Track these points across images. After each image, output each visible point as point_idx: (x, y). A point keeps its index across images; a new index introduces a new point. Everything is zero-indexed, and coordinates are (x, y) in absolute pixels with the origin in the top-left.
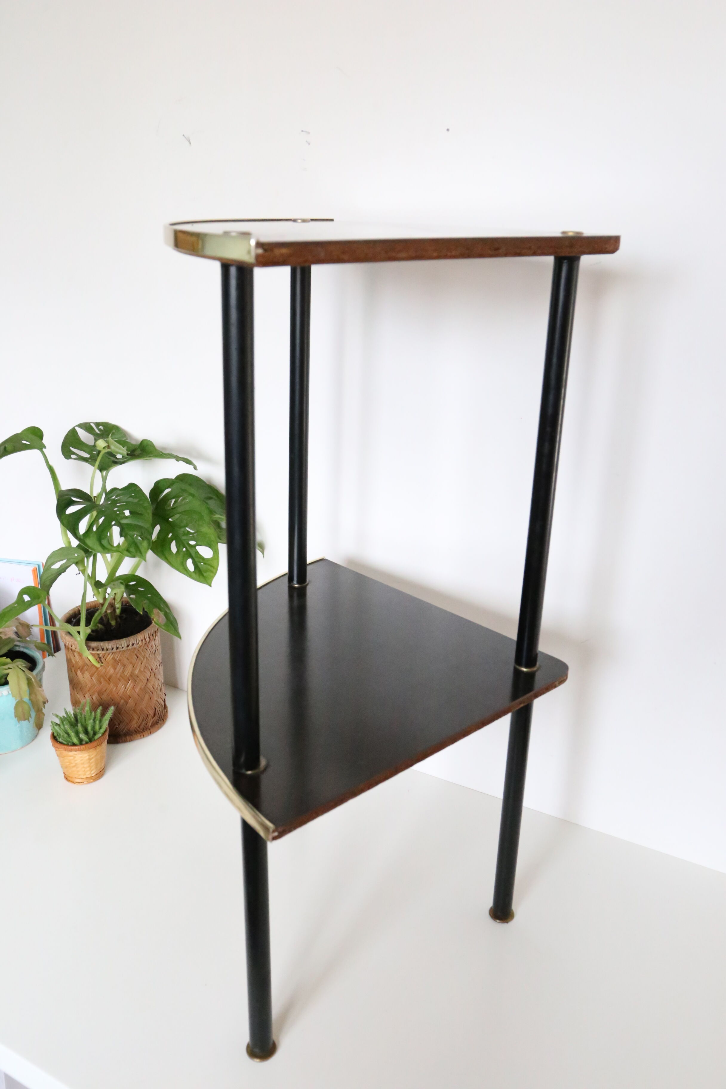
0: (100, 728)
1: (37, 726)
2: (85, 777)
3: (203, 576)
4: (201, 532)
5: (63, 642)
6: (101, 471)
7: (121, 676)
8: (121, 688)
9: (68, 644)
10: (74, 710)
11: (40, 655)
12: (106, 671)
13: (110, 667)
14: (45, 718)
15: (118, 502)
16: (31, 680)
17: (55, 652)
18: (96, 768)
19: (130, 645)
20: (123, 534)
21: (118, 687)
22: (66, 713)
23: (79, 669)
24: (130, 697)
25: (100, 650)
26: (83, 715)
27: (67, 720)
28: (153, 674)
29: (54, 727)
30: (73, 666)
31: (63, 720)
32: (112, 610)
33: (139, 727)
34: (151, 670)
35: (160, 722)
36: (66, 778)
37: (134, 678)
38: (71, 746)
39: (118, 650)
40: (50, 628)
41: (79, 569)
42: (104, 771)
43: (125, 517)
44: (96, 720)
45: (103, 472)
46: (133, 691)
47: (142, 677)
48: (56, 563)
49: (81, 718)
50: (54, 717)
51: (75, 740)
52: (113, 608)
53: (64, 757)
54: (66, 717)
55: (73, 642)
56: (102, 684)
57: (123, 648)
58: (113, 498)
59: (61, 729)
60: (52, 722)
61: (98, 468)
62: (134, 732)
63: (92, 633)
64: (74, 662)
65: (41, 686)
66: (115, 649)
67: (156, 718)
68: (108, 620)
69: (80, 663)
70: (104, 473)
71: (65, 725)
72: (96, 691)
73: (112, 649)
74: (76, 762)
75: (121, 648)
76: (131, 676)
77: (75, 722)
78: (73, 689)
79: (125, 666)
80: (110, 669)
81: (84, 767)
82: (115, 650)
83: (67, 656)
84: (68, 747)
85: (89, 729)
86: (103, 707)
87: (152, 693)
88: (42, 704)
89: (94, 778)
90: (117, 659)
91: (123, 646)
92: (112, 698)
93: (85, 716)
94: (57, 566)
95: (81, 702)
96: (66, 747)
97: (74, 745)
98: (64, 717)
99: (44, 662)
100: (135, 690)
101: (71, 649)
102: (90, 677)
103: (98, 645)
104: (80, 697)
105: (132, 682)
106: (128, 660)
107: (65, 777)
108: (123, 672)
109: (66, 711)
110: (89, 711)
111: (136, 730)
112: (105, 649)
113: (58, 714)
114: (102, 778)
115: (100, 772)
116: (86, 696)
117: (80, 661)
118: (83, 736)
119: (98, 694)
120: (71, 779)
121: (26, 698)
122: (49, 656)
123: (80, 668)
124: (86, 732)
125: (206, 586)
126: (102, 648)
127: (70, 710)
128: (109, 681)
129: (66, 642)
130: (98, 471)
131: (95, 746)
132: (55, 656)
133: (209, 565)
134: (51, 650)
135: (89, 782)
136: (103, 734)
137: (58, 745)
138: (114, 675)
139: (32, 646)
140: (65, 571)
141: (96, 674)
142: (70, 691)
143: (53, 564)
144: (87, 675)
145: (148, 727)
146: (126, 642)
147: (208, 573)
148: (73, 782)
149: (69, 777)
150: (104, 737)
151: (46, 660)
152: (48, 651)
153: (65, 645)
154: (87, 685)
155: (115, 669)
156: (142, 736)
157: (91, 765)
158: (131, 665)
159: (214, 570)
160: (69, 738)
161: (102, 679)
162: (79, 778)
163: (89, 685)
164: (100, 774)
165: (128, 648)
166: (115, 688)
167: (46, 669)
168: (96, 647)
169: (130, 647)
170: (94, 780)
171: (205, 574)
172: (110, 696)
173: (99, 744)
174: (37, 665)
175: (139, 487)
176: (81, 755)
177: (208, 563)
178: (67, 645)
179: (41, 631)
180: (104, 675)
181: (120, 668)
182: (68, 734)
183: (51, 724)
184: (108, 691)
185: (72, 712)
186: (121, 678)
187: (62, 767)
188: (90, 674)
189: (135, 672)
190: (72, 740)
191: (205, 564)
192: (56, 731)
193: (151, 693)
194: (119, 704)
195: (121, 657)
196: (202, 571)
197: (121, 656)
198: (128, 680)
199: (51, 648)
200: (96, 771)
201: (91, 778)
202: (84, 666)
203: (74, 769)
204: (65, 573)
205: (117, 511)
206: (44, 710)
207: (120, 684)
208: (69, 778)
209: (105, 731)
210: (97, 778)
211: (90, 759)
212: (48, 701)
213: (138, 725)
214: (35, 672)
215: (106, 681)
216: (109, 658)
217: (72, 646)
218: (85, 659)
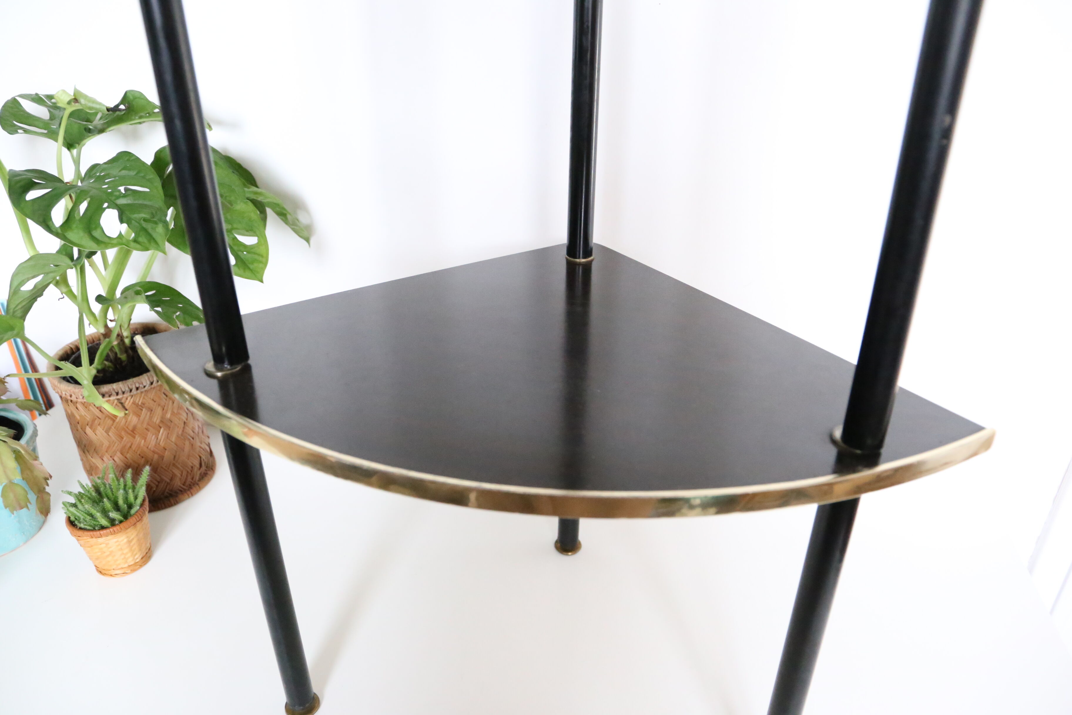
0: (136, 498)
1: (41, 512)
2: (126, 565)
3: (249, 268)
4: (236, 210)
5: (58, 393)
6: (69, 149)
7: (148, 424)
8: (152, 440)
9: (66, 394)
10: (92, 481)
11: (27, 416)
12: (126, 422)
13: (131, 414)
14: (52, 498)
15: (107, 177)
16: (19, 452)
17: (47, 409)
18: (140, 550)
19: (154, 381)
20: (124, 218)
21: (147, 439)
22: (82, 486)
23: (87, 425)
24: (166, 449)
25: (114, 395)
26: (107, 486)
27: (86, 496)
28: (190, 415)
29: (68, 509)
30: (78, 423)
31: (79, 497)
32: (119, 341)
33: (184, 485)
34: (186, 410)
35: (208, 472)
36: (100, 572)
37: (166, 423)
38: (99, 530)
39: (139, 391)
40: (33, 376)
41: (61, 292)
42: (151, 551)
43: (122, 195)
44: (127, 488)
45: (72, 150)
46: (168, 440)
47: (176, 421)
48: (28, 281)
49: (105, 489)
50: (65, 494)
51: (104, 522)
52: (119, 337)
53: (92, 546)
54: (83, 492)
55: (72, 391)
56: (125, 438)
57: (145, 387)
58: (98, 174)
59: (80, 510)
60: (64, 503)
61: (64, 143)
62: (179, 492)
63: (98, 374)
64: (78, 417)
65: (36, 458)
66: (134, 389)
67: (204, 468)
68: (116, 354)
69: (89, 418)
70: (75, 151)
71: (84, 504)
72: (118, 450)
73: (131, 391)
74: (110, 549)
75: (142, 387)
76: (162, 421)
77: (98, 497)
78: (84, 452)
79: (152, 410)
80: (132, 418)
81: (123, 554)
82: (134, 391)
83: (66, 411)
84: (95, 533)
85: (121, 502)
86: (133, 469)
87: (193, 438)
88: (43, 481)
89: (140, 564)
90: (140, 403)
91: (145, 384)
92: (142, 455)
93: (110, 485)
94: (29, 286)
95: (98, 468)
96: (91, 533)
97: (103, 528)
98: (80, 493)
99: (35, 424)
100: (171, 439)
101: (71, 401)
102: (105, 434)
103: (110, 389)
104: (96, 461)
105: (164, 429)
106: (155, 402)
107: (97, 570)
108: (151, 418)
109: (82, 484)
110: (115, 479)
111: (181, 489)
112: (120, 392)
113: (70, 490)
114: (149, 561)
115: (147, 553)
116: (105, 459)
117: (87, 415)
118: (114, 515)
119: (121, 454)
120: (107, 572)
121: (17, 478)
122: (40, 415)
123: (90, 424)
124: (117, 508)
125: (257, 283)
126: (116, 391)
127: (87, 482)
128: (133, 434)
129: (61, 392)
130: (65, 150)
131: (133, 523)
132: (48, 414)
133: (255, 253)
134: (42, 407)
135: (133, 571)
136: (142, 505)
137: (80, 533)
138: (139, 426)
139: (13, 406)
140: (41, 295)
141: (113, 427)
142: (80, 455)
143: (23, 283)
144: (100, 431)
145: (195, 482)
146: (149, 379)
147: (255, 265)
148: (111, 575)
149: (104, 570)
150: (144, 509)
151: (36, 422)
152: (37, 410)
153: (61, 397)
154: (103, 445)
155: (139, 416)
156: (190, 495)
157: (133, 548)
158: (160, 407)
159: (264, 260)
160: (94, 521)
161: (123, 433)
162: (119, 569)
163: (106, 443)
164: (147, 557)
165: (153, 386)
166: (143, 441)
167: (39, 433)
168: (106, 393)
170: (141, 566)
171: (251, 267)
172: (138, 452)
173: (138, 520)
174: (25, 429)
175: (133, 155)
176: (115, 540)
177: (252, 250)
178: (64, 396)
179: (22, 381)
180: (125, 427)
181: (146, 414)
182: (91, 515)
183: (63, 506)
184: (134, 447)
185: (90, 485)
186: (149, 427)
187: (91, 559)
188: (105, 429)
189: (167, 415)
190: (98, 522)
191: (248, 252)
192: (73, 514)
193: (191, 439)
194: (152, 460)
195: (144, 400)
196: (247, 262)
197: (144, 398)
198: (159, 428)
199: (40, 404)
200: (141, 554)
201: (136, 564)
202: (93, 421)
203: (109, 559)
204: (42, 297)
205: (108, 188)
206: (48, 489)
207: (149, 435)
208: (103, 572)
209: (144, 500)
210: (143, 562)
211: (129, 542)
212: (51, 477)
213: (183, 482)
214: (23, 441)
215: (129, 434)
216: (128, 404)
217: (71, 396)
218: (98, 411)
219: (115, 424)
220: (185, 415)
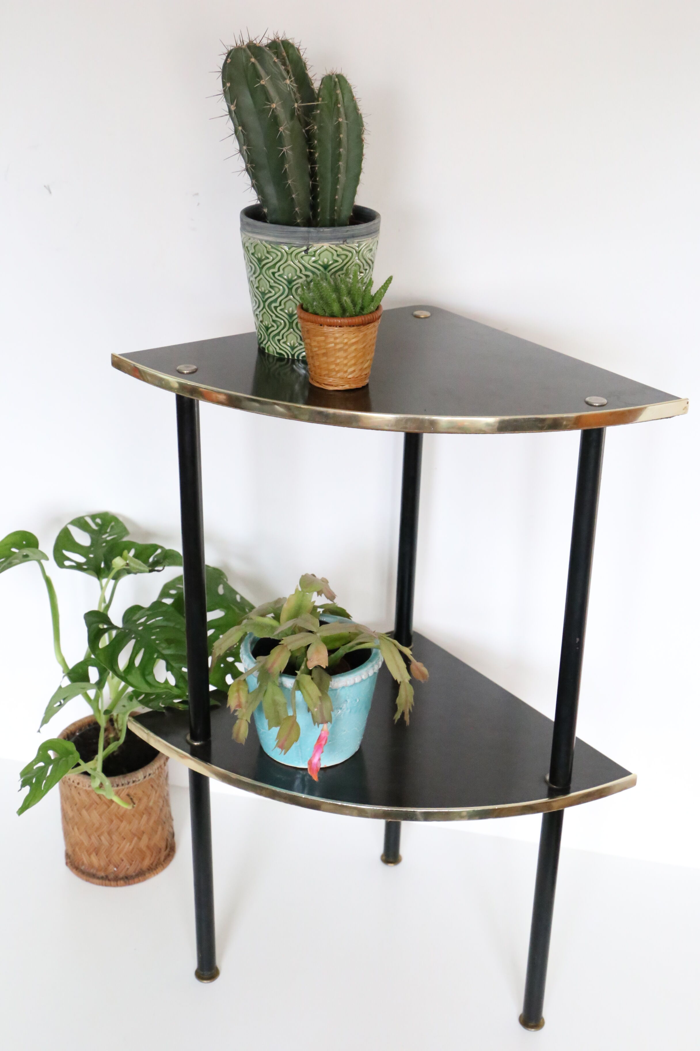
20: (170, 668)
35: (171, 853)
39: (134, 784)
56: (115, 822)
58: (143, 620)
67: (168, 849)
69: (87, 802)
76: (146, 809)
101: (76, 788)
102: (98, 817)
117: (86, 800)
145: (161, 862)
161: (114, 818)
169: (147, 778)
213: (151, 863)
217: (78, 784)
218: (97, 797)
219: (109, 810)
220: (161, 802)
